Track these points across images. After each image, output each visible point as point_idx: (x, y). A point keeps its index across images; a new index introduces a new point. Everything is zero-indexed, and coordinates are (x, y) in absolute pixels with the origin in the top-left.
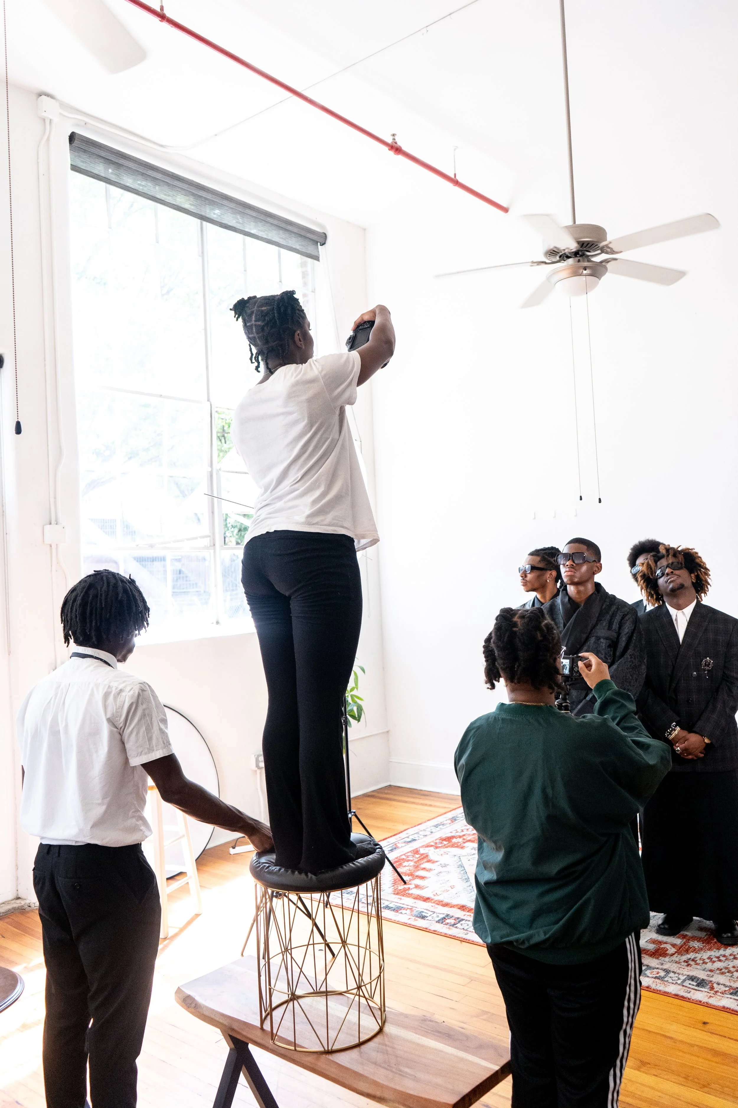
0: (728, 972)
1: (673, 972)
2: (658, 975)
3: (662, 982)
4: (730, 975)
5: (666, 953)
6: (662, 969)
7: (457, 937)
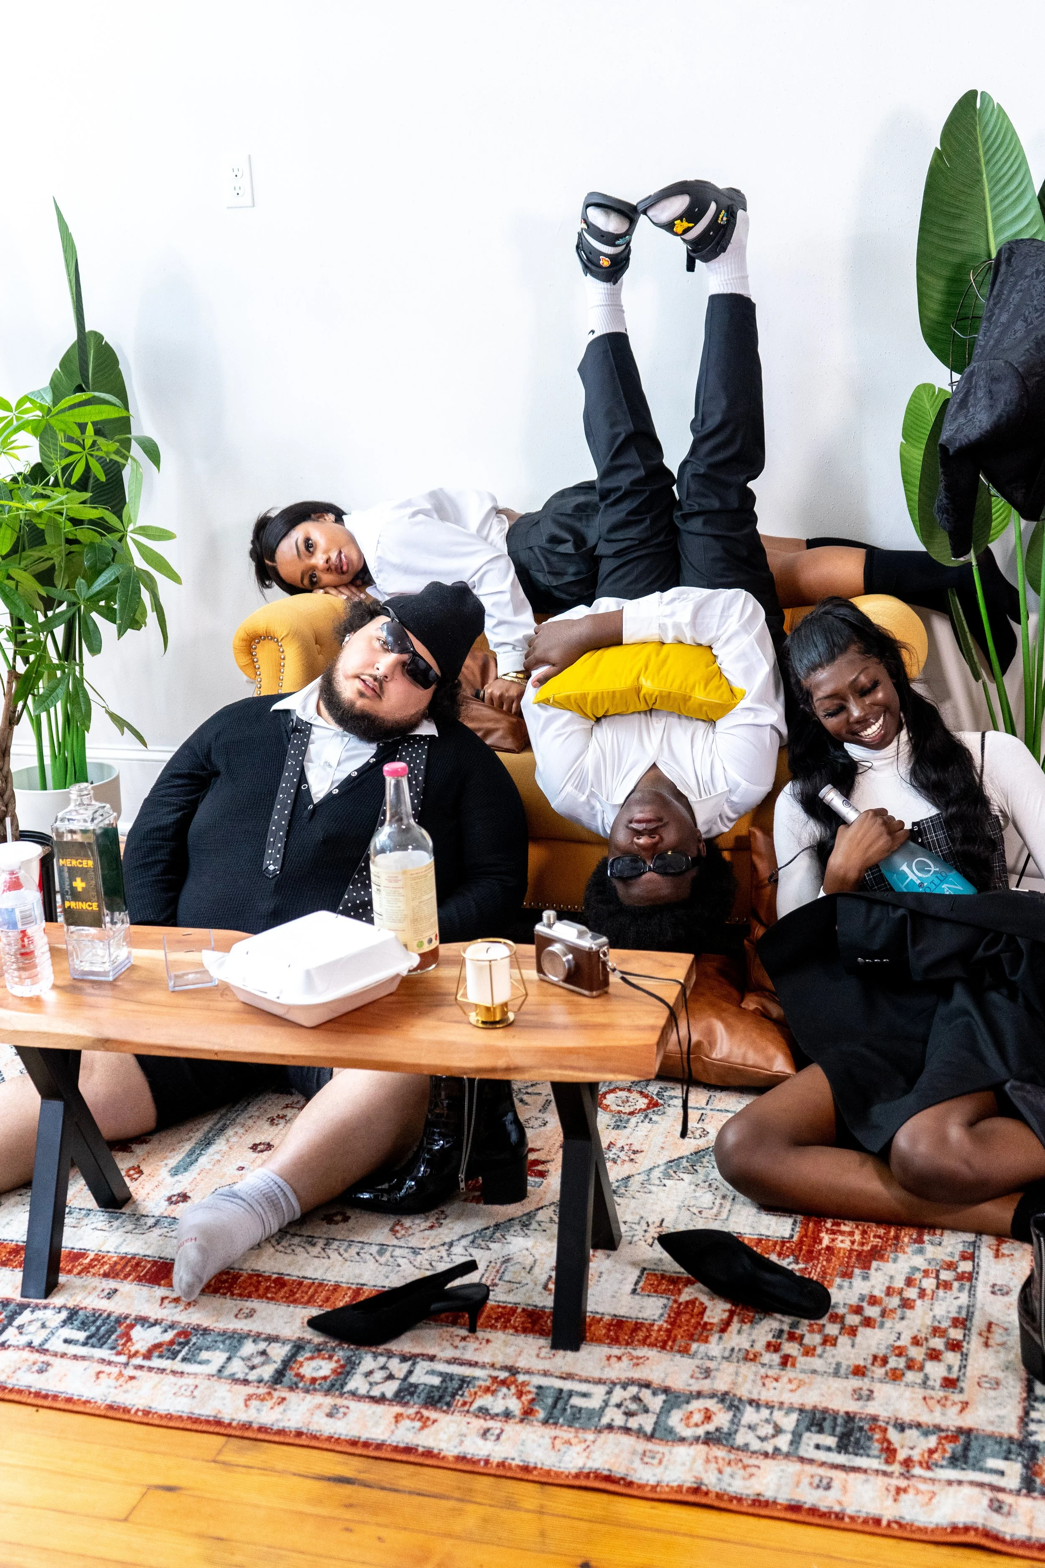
0: (909, 1367)
1: (751, 1402)
2: (711, 1427)
3: (732, 1456)
4: (917, 1377)
5: (706, 1324)
6: (713, 1396)
7: (11, 1391)
